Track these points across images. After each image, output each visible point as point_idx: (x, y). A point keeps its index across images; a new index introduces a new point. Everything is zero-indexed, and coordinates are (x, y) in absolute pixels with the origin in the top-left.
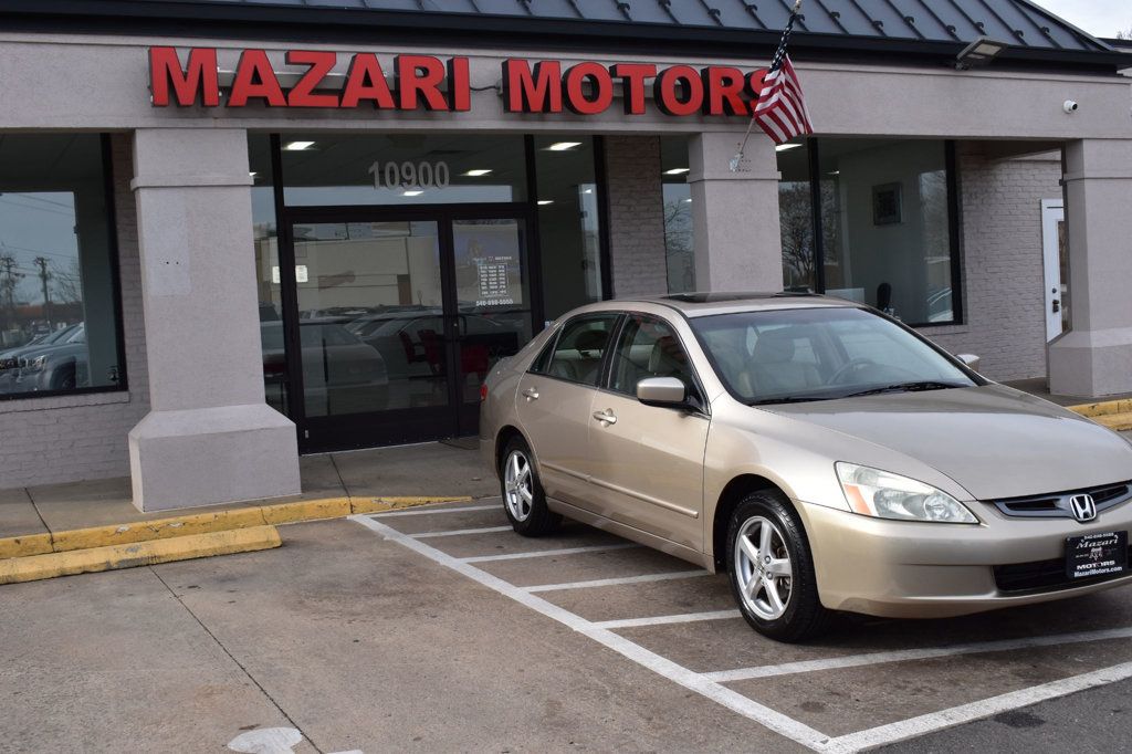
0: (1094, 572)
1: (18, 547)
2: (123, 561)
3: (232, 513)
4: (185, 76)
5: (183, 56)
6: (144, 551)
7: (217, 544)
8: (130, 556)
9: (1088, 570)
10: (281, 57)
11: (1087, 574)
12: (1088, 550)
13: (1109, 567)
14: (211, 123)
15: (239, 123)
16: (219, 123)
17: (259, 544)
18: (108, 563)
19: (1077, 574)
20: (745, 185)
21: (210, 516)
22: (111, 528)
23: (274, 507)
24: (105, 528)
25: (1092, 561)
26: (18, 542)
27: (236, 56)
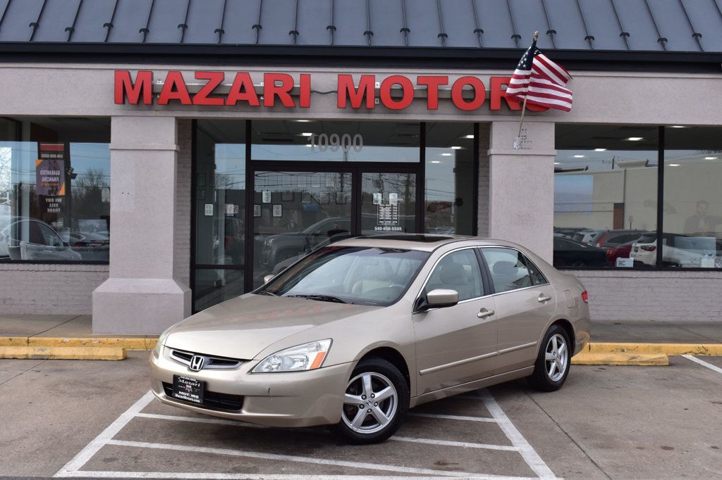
0: (185, 398)
1: (11, 343)
2: (35, 355)
3: (127, 339)
4: (133, 86)
5: (134, 75)
6: (47, 352)
7: (87, 354)
8: (40, 353)
9: (183, 395)
10: (193, 74)
11: (182, 397)
12: (185, 385)
13: (194, 398)
14: (153, 113)
15: (170, 114)
16: (158, 113)
17: (110, 356)
18: (27, 355)
19: (177, 395)
20: (526, 159)
21: (115, 340)
22: (61, 339)
23: (152, 339)
24: (56, 339)
25: (187, 392)
26: (11, 340)
27: (165, 74)
